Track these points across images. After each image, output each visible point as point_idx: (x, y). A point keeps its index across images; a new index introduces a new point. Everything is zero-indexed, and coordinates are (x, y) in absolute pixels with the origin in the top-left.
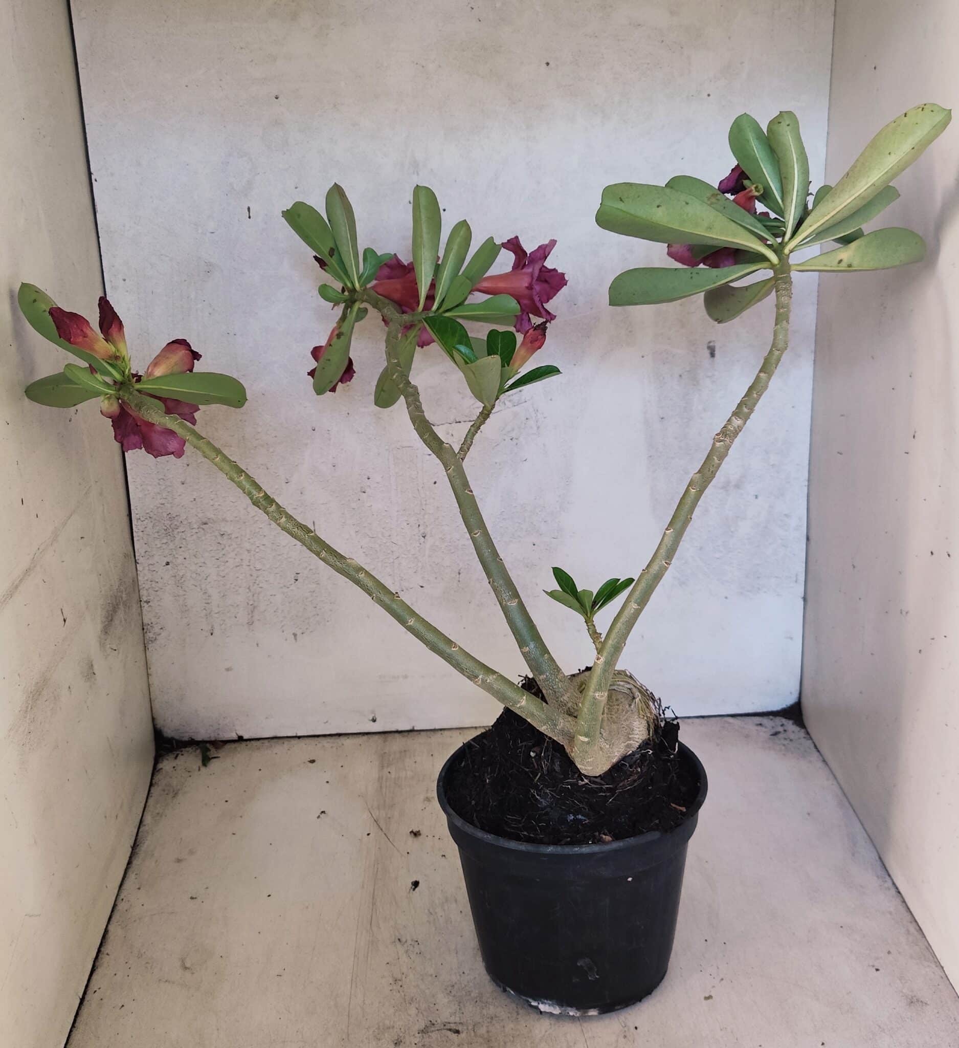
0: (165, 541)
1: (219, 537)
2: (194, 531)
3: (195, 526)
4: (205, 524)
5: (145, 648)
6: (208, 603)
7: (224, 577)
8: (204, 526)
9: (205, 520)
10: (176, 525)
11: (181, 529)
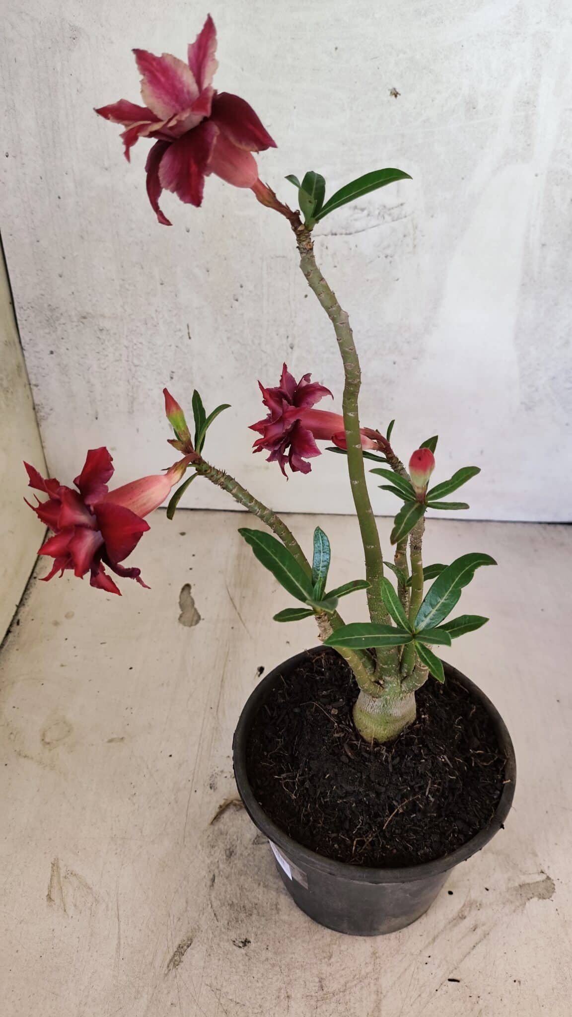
0: (47, 331)
1: (98, 332)
2: (75, 324)
3: (75, 319)
4: (84, 318)
5: (38, 425)
6: (91, 392)
7: (105, 369)
8: (84, 320)
9: (84, 314)
10: (57, 317)
11: (62, 321)
